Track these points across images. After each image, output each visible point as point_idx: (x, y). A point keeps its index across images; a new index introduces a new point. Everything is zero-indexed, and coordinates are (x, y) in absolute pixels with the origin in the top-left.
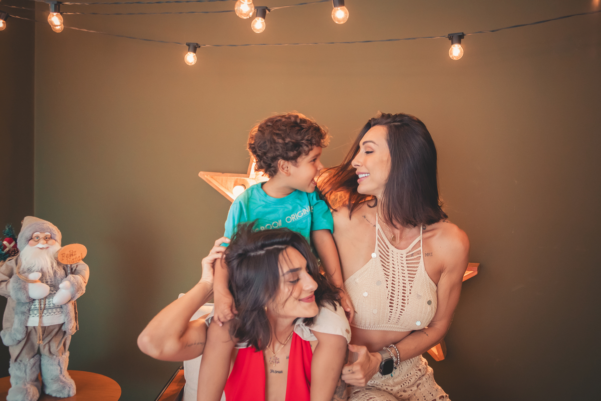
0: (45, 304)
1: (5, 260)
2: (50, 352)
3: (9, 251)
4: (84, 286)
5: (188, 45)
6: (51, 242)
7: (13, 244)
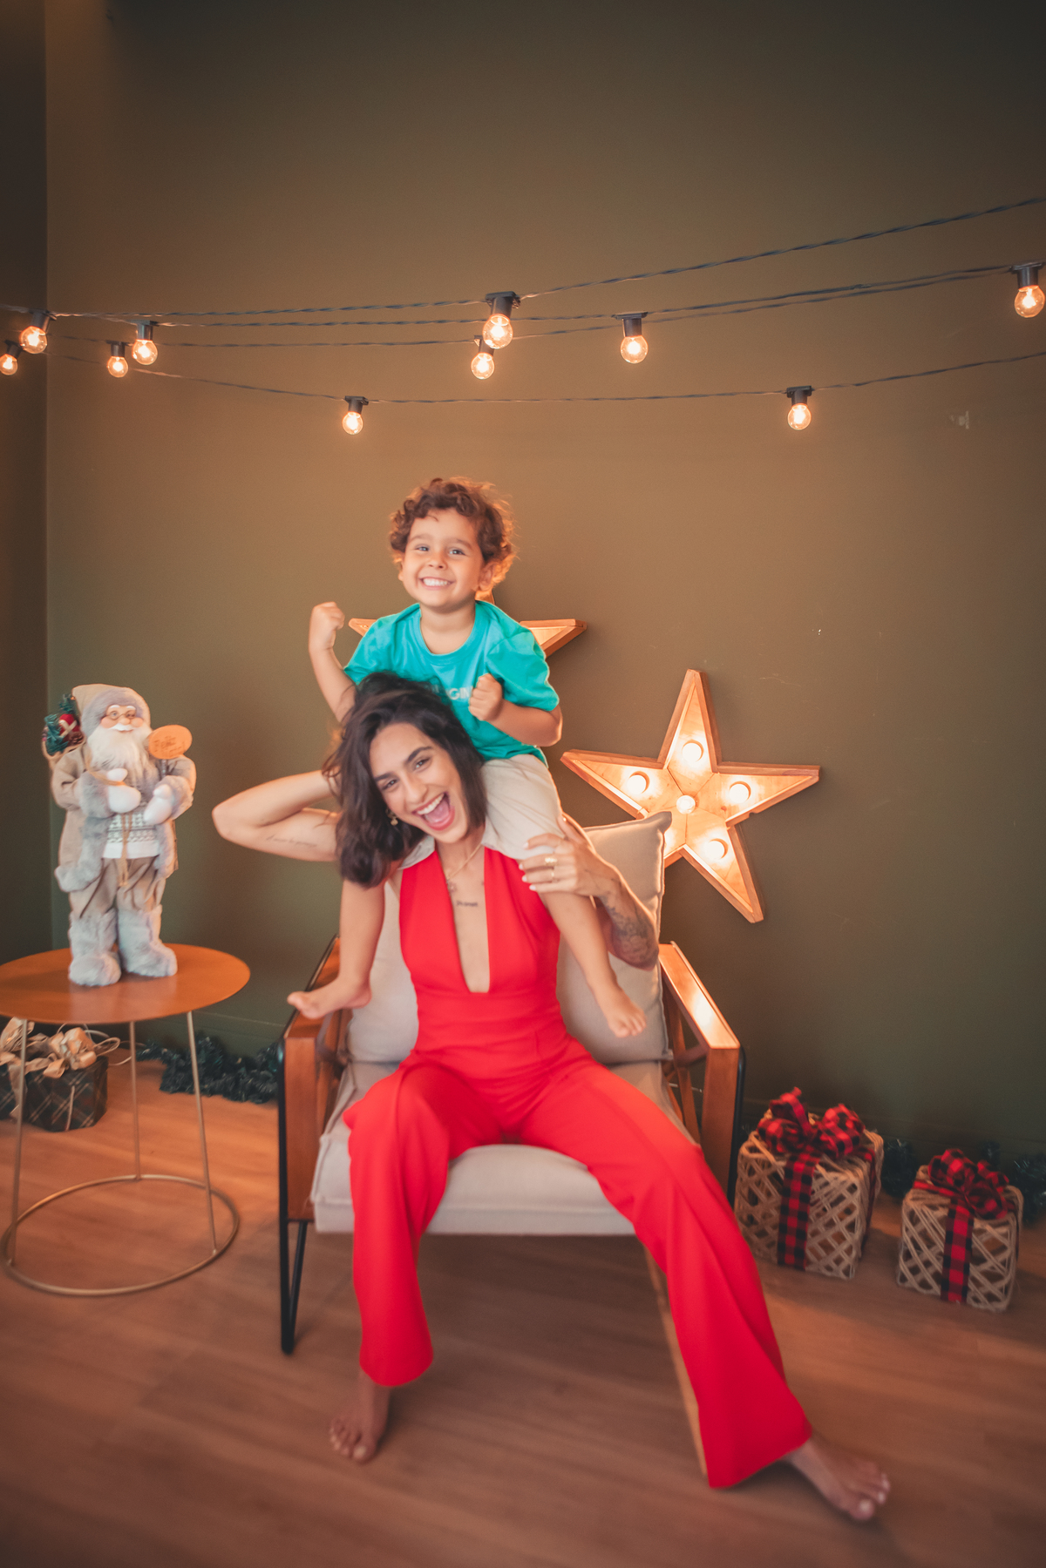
0: (131, 823)
1: (62, 750)
2: (134, 905)
3: (67, 736)
4: (190, 794)
5: (349, 400)
6: (136, 721)
7: (73, 725)
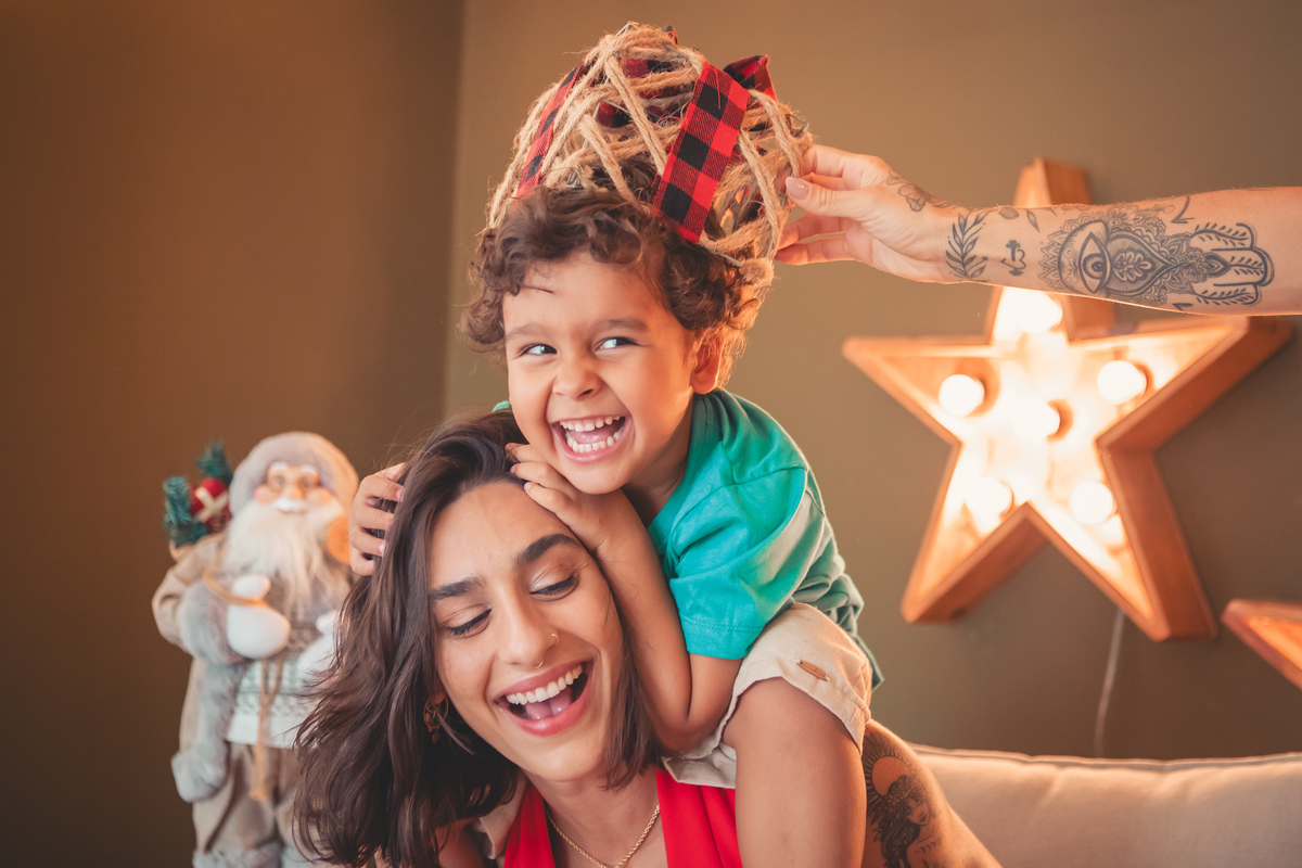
1: (195, 540)
3: (210, 519)
7: (221, 501)
